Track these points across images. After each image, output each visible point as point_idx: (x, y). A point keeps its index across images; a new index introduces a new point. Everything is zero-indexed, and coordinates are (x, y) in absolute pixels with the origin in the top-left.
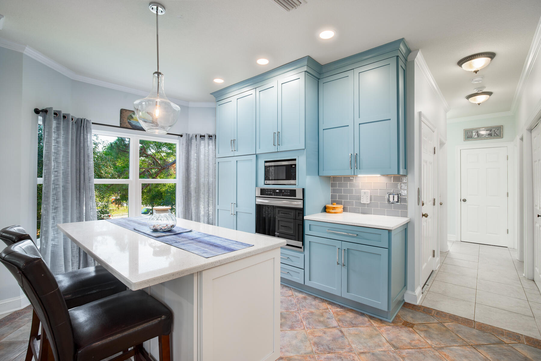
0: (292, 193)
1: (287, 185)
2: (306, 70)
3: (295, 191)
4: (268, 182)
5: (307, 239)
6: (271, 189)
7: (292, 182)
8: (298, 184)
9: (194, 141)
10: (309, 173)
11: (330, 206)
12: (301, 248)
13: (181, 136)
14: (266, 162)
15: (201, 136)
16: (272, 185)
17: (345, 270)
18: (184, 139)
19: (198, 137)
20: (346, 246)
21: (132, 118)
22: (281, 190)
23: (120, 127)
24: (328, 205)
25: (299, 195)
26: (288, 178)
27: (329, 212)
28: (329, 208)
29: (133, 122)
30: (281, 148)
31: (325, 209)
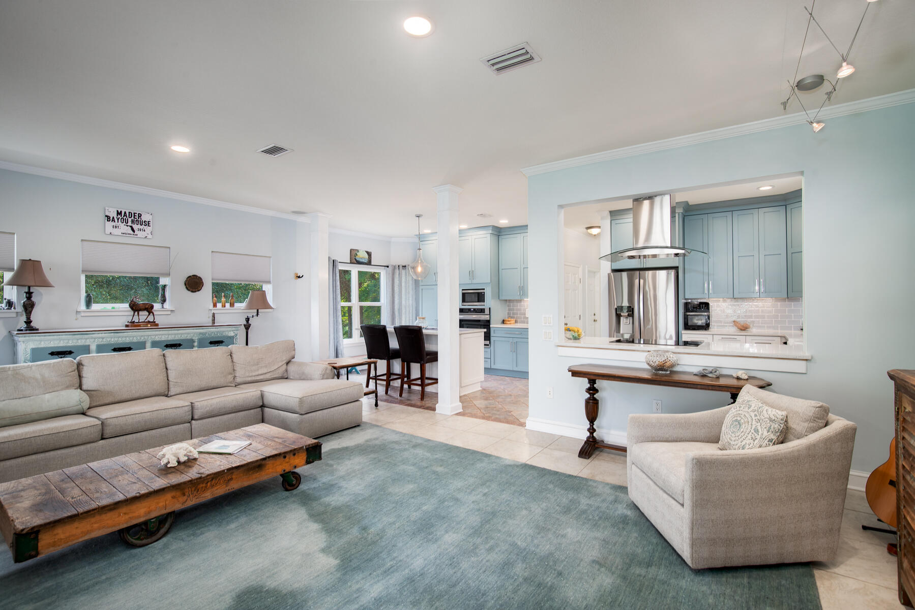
0: (482, 311)
1: (477, 305)
2: (491, 232)
3: (484, 309)
4: (465, 304)
5: (492, 339)
6: (467, 309)
7: (482, 303)
8: (486, 305)
9: (397, 271)
10: (493, 297)
11: (507, 319)
12: (488, 345)
13: (388, 267)
14: (463, 290)
15: (403, 266)
16: (467, 306)
17: (515, 354)
18: (390, 269)
19: (401, 267)
20: (515, 340)
21: (357, 255)
22: (474, 309)
23: (351, 263)
24: (505, 319)
25: (487, 312)
26: (478, 301)
27: (506, 323)
28: (506, 321)
29: (358, 258)
30: (474, 281)
31: (503, 322)
